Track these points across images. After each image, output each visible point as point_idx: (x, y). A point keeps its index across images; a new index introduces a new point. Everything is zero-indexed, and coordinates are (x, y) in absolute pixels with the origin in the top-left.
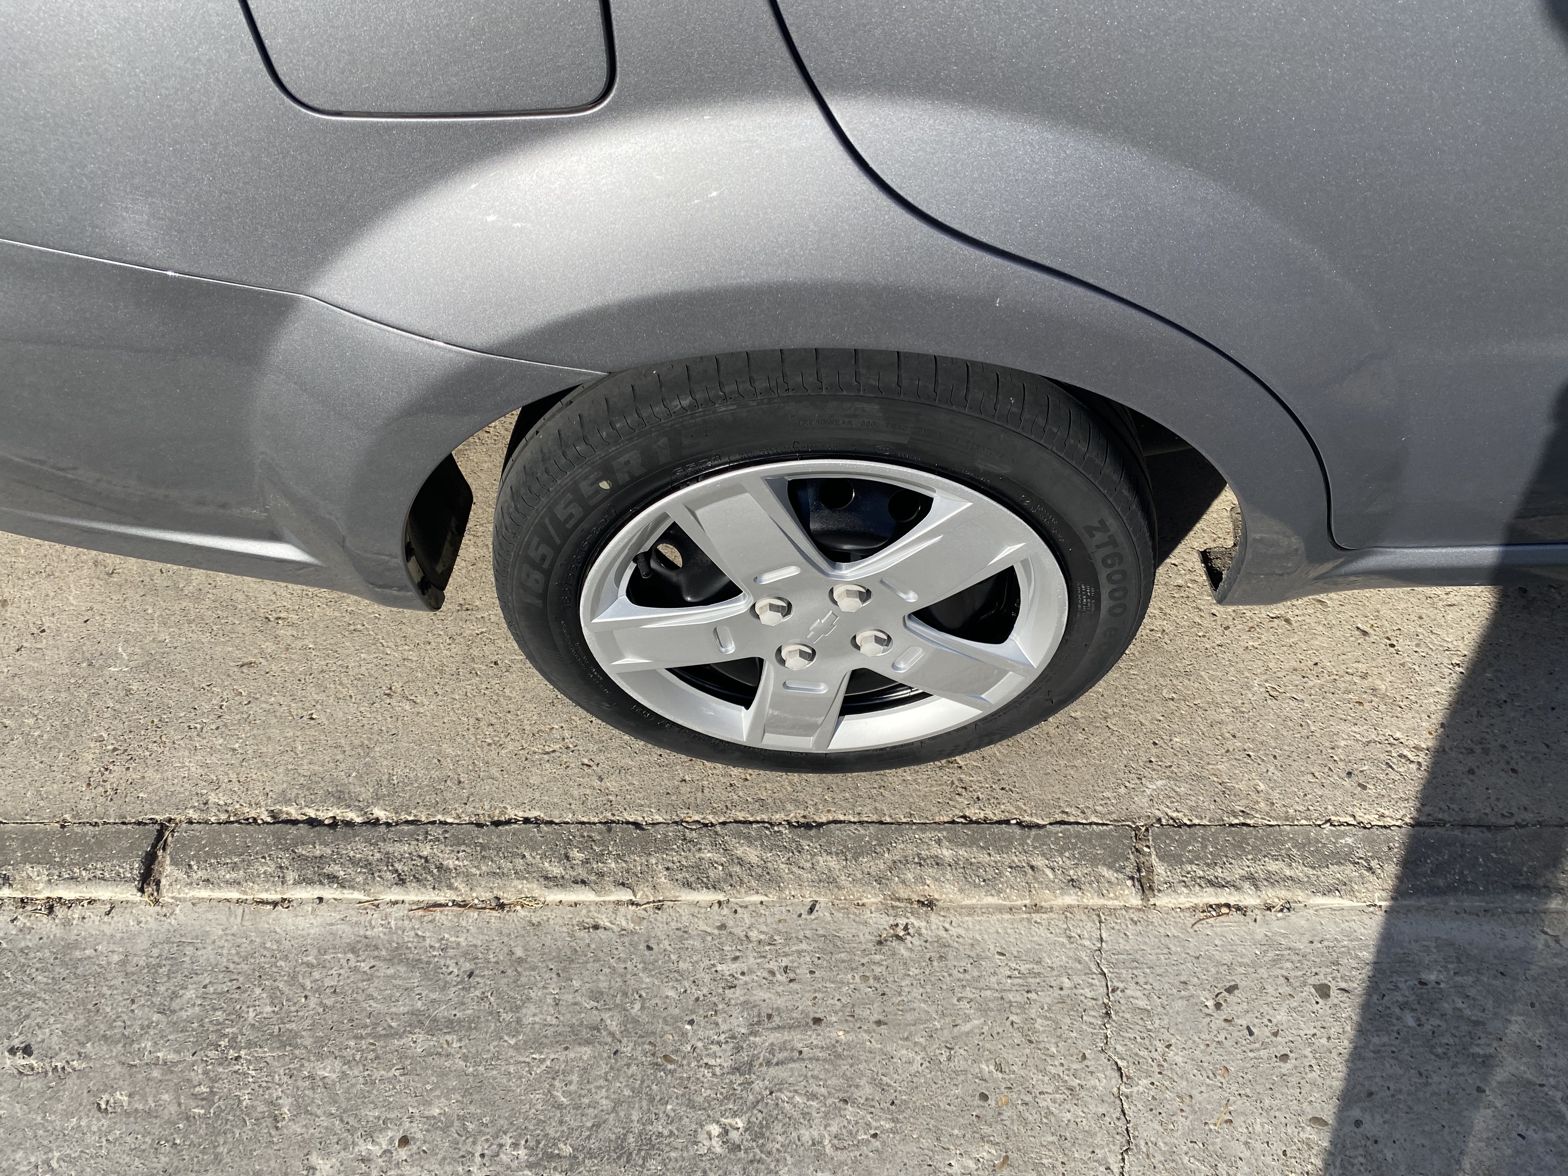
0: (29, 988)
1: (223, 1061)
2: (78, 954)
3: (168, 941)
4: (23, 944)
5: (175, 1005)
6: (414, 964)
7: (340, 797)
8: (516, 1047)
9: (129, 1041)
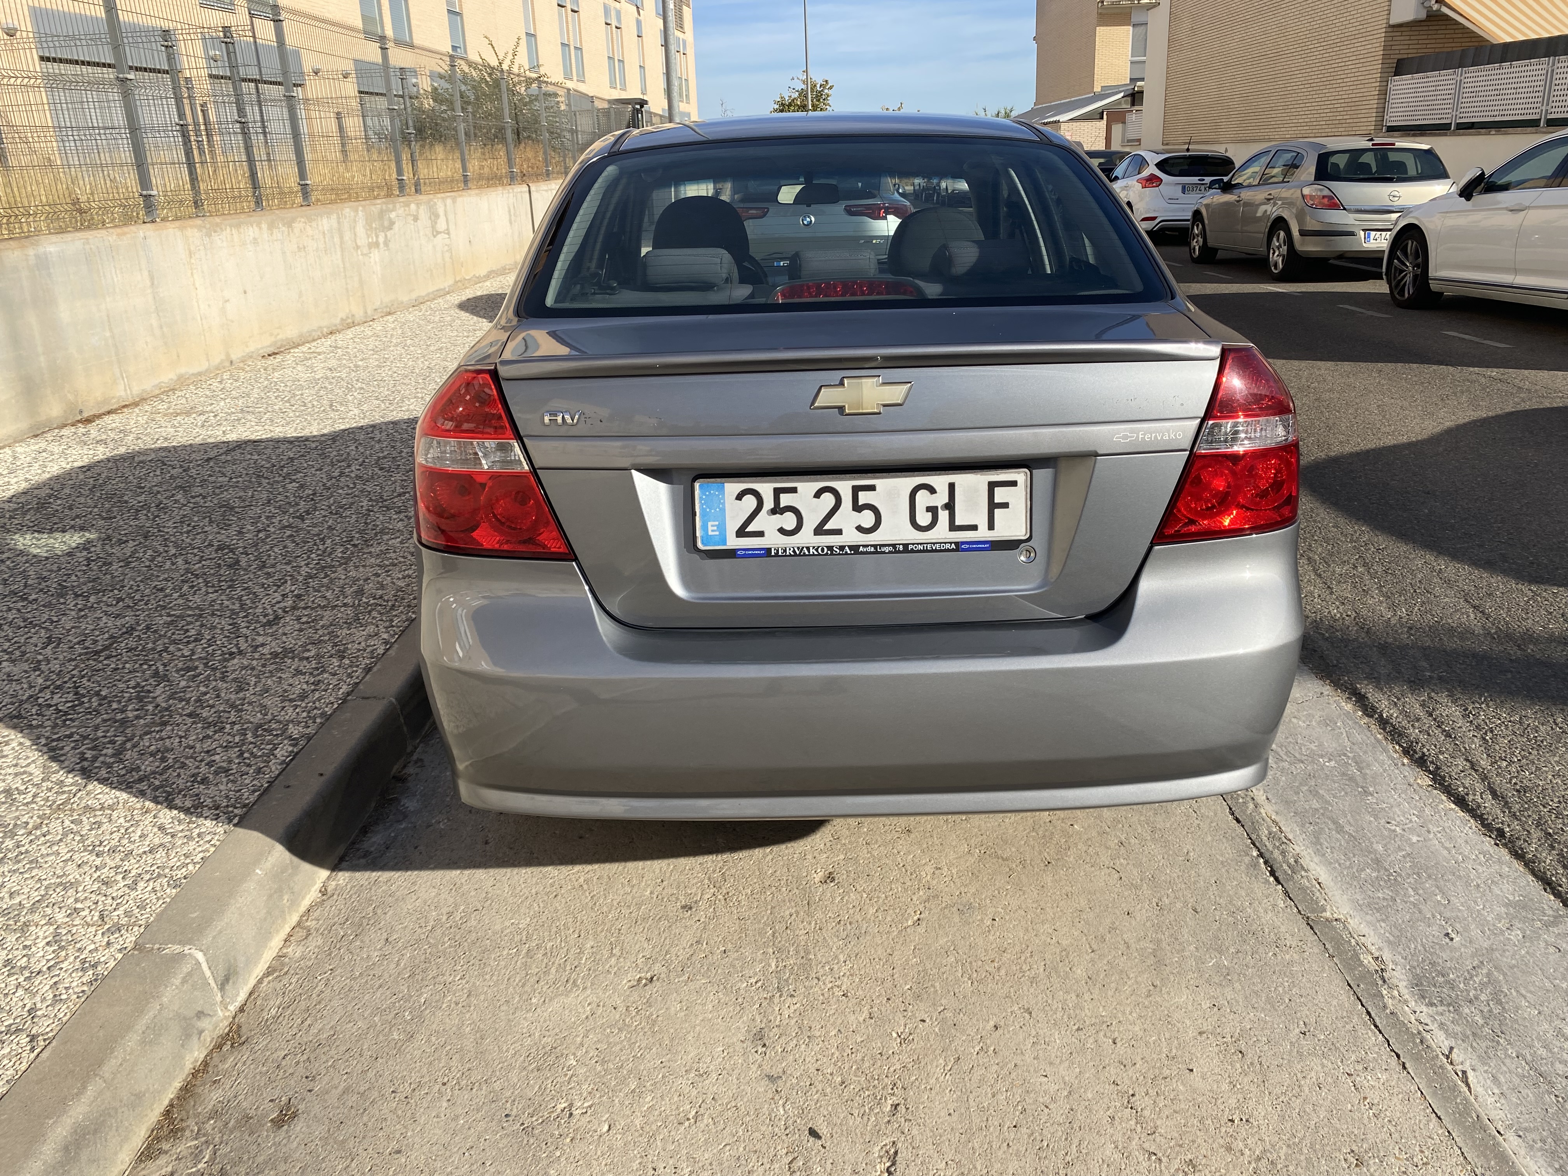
0: (1420, 948)
1: (1400, 876)
2: (1391, 938)
3: (1362, 910)
4: (1403, 961)
5: (1389, 897)
6: (1317, 838)
7: (1255, 866)
8: (1332, 807)
9: (1414, 905)
